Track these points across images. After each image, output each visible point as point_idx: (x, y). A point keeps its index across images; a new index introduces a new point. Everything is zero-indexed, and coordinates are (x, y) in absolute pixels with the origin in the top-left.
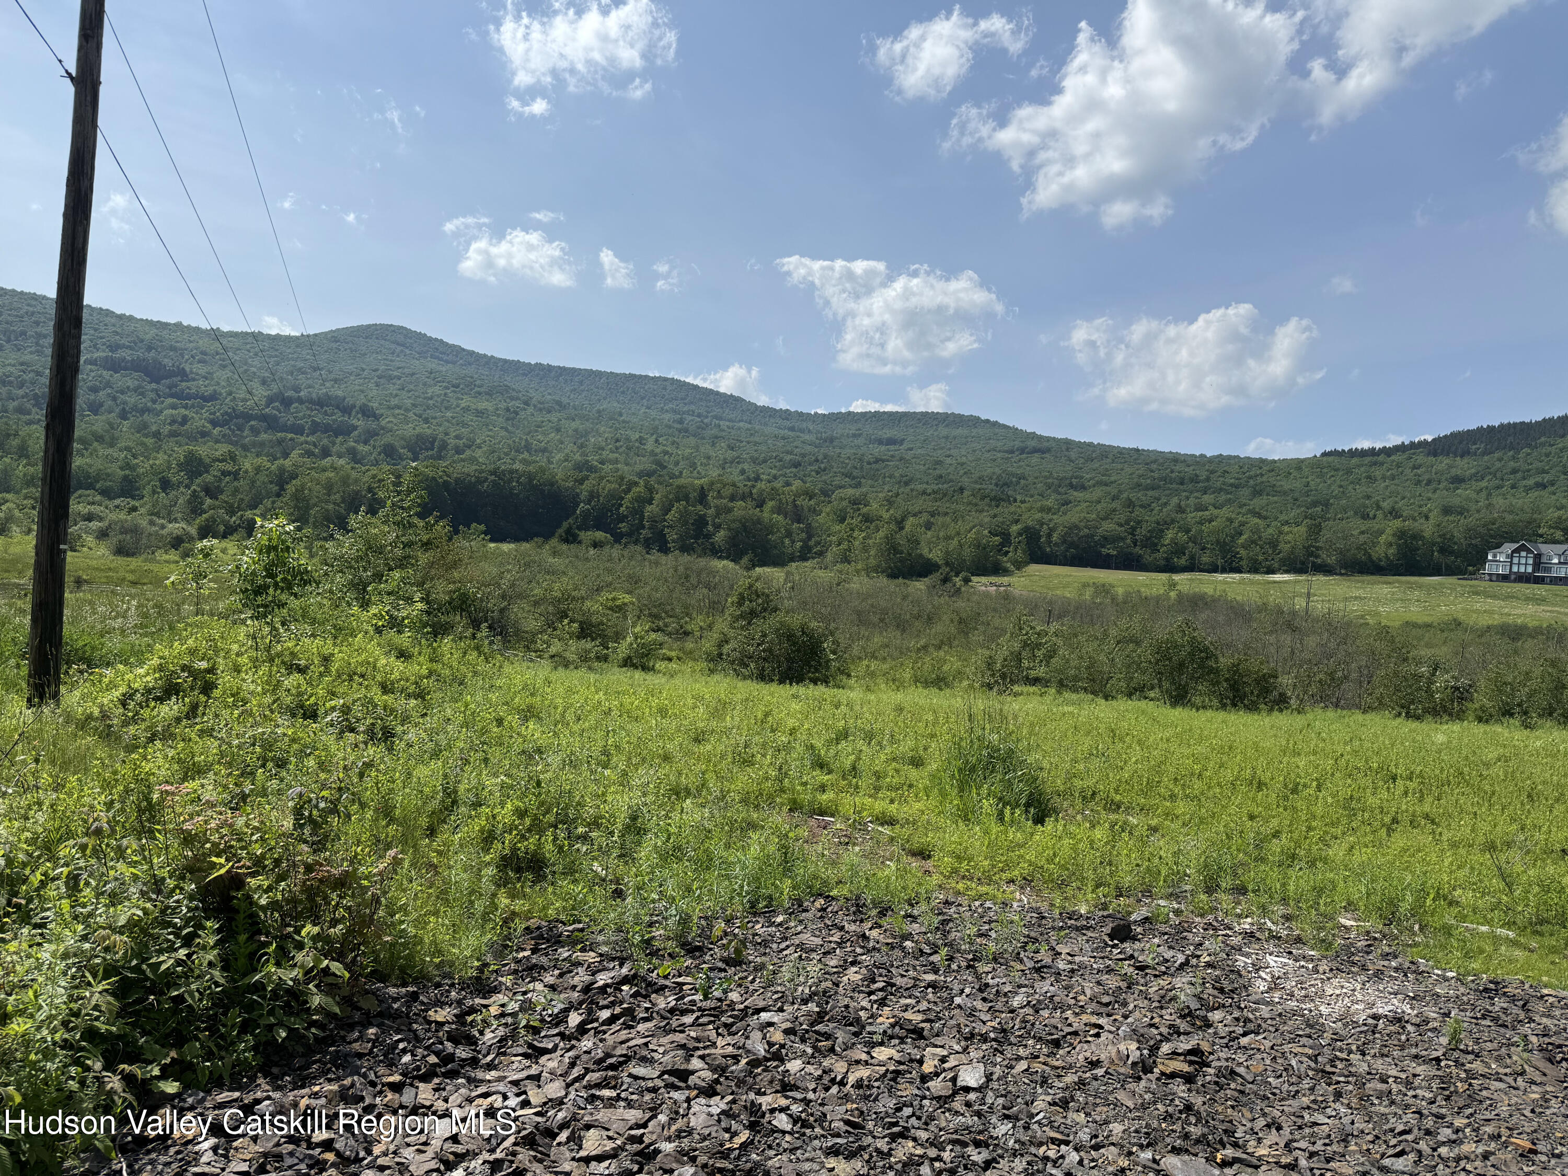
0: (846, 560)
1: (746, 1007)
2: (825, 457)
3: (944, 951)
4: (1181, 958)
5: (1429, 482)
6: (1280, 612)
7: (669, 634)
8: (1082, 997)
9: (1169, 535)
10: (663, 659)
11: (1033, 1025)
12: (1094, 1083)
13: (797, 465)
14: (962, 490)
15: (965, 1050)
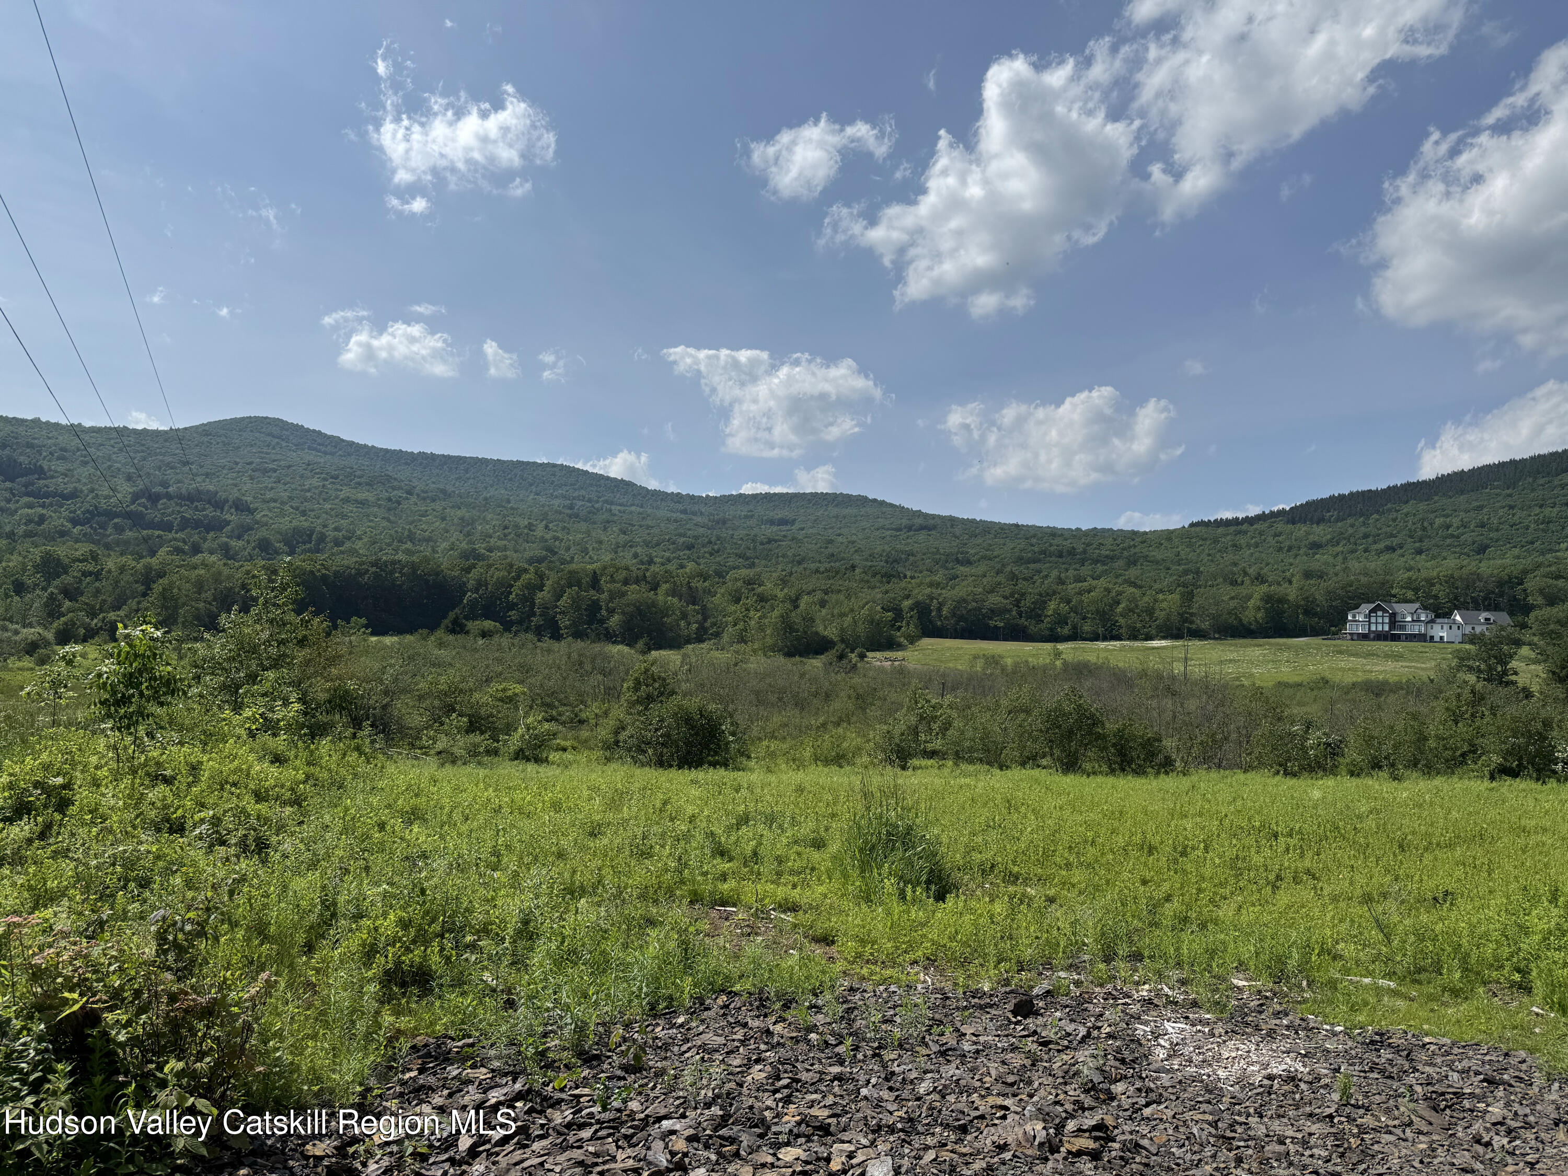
0: (742, 640)
1: (647, 1116)
2: (718, 538)
3: (849, 1041)
4: (1082, 1031)
5: (1290, 549)
6: (1160, 677)
7: (563, 723)
8: (987, 1079)
9: (1052, 605)
10: (557, 750)
11: (940, 1111)
12: (1002, 1168)
13: (690, 547)
14: (853, 567)
15: (873, 1143)
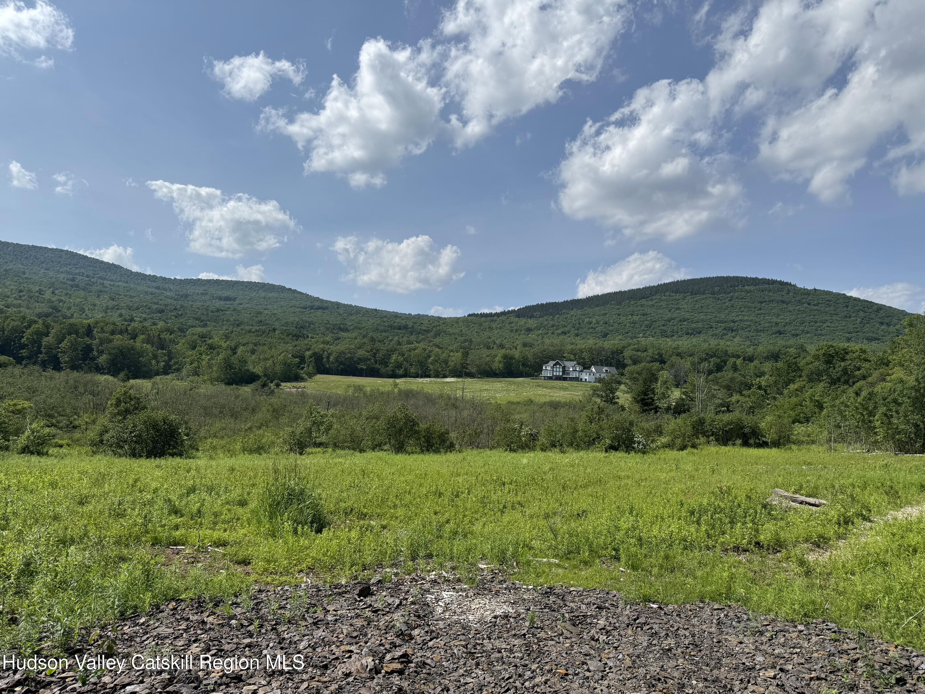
0: (196, 374)
1: (116, 685)
2: (182, 307)
3: (257, 623)
4: (397, 602)
5: (517, 331)
6: (450, 398)
7: (61, 428)
8: (341, 636)
9: (394, 357)
11: (311, 658)
12: (348, 687)
13: (162, 311)
14: (274, 330)
15: (269, 683)
